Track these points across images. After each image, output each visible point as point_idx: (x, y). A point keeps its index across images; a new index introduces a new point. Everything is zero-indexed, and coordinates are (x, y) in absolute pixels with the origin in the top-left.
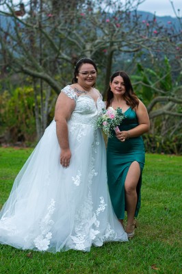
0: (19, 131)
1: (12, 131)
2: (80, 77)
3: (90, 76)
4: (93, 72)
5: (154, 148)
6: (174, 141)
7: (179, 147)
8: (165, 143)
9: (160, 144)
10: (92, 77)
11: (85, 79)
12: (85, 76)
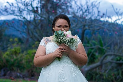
0: (32, 72)
1: (29, 71)
5: (103, 79)
6: (113, 76)
7: (116, 78)
8: (108, 76)
9: (106, 77)
10: (65, 30)
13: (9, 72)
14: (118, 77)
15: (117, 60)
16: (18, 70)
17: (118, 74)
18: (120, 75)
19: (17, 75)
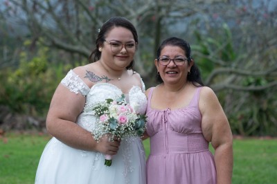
2: (106, 49)
3: (124, 50)
4: (129, 45)
6: (240, 119)
7: (245, 125)
10: (127, 52)
11: (115, 55)
12: (114, 49)
13: (9, 116)
14: (250, 123)
15: (250, 84)
16: (31, 110)
17: (251, 117)
18: (255, 119)
19: (28, 121)
